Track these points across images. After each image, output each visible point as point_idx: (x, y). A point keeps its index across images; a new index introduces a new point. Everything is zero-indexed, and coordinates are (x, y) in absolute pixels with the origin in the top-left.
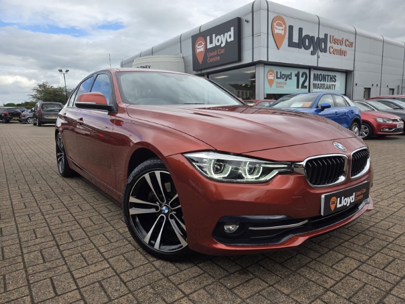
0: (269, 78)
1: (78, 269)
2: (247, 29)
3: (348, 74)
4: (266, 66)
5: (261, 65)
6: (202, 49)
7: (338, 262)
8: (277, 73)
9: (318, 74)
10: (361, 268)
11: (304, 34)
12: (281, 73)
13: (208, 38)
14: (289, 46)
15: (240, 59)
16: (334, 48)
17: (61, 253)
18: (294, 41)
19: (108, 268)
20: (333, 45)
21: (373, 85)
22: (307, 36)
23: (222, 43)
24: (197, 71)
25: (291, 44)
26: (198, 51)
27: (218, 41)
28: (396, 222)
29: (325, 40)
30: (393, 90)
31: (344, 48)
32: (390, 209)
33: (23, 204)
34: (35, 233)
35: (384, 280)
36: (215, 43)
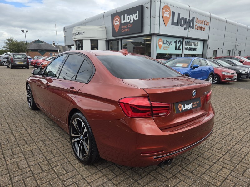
0: (159, 44)
1: (87, 177)
2: (147, 13)
3: (205, 41)
4: (157, 36)
5: (155, 36)
6: (118, 23)
7: (219, 171)
8: (164, 40)
9: (187, 42)
10: (232, 174)
11: (181, 17)
12: (166, 40)
13: (122, 16)
14: (172, 24)
15: (142, 32)
16: (198, 26)
17: (73, 167)
18: (175, 21)
19: (103, 176)
20: (197, 24)
21: (218, 49)
22: (183, 18)
23: (131, 20)
24: (114, 37)
25: (173, 23)
26: (115, 24)
27: (128, 19)
28: (244, 145)
29: (193, 21)
30: (230, 51)
31: (203, 26)
32: (239, 136)
33: (35, 133)
34: (52, 153)
35: (244, 181)
36: (127, 20)
